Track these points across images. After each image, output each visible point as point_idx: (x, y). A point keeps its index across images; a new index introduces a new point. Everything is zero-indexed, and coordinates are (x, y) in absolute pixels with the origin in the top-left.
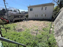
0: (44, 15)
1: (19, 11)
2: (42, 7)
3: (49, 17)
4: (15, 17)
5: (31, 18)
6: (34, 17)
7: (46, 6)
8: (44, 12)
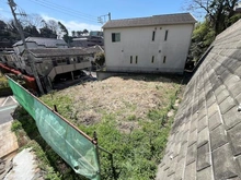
0: (159, 58)
1: (66, 31)
2: (153, 29)
3: (177, 64)
4: (55, 64)
5: (116, 69)
6: (126, 65)
7: (167, 28)
8: (160, 48)
